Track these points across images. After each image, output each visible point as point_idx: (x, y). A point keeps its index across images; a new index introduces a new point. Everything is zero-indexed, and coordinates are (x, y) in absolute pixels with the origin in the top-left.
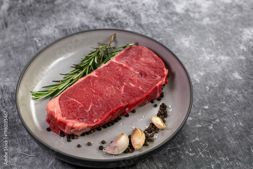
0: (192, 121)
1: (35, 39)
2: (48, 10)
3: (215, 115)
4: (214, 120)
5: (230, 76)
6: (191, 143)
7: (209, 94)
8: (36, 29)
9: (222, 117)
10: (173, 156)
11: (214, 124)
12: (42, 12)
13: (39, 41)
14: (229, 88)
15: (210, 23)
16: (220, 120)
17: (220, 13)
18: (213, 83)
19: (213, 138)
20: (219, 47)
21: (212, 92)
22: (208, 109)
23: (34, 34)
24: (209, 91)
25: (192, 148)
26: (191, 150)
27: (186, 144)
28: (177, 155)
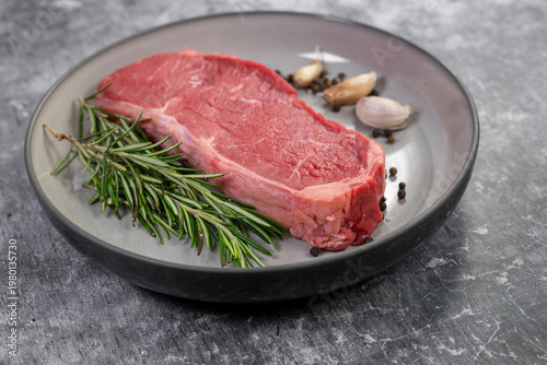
0: (446, 266)
1: (13, 103)
2: (51, 42)
3: (511, 250)
4: (509, 261)
5: (537, 156)
6: (452, 322)
7: (484, 199)
8: (18, 81)
9: (530, 251)
10: (403, 358)
11: (509, 272)
12: (36, 45)
13: (25, 106)
14: (538, 184)
15: (466, 45)
16: (526, 261)
17: (488, 24)
18: (492, 174)
19: (513, 306)
20: (496, 94)
21: (492, 195)
22: (488, 236)
23: (11, 91)
24: (485, 192)
25: (456, 334)
26: (452, 340)
27: (436, 326)
28: (414, 355)
